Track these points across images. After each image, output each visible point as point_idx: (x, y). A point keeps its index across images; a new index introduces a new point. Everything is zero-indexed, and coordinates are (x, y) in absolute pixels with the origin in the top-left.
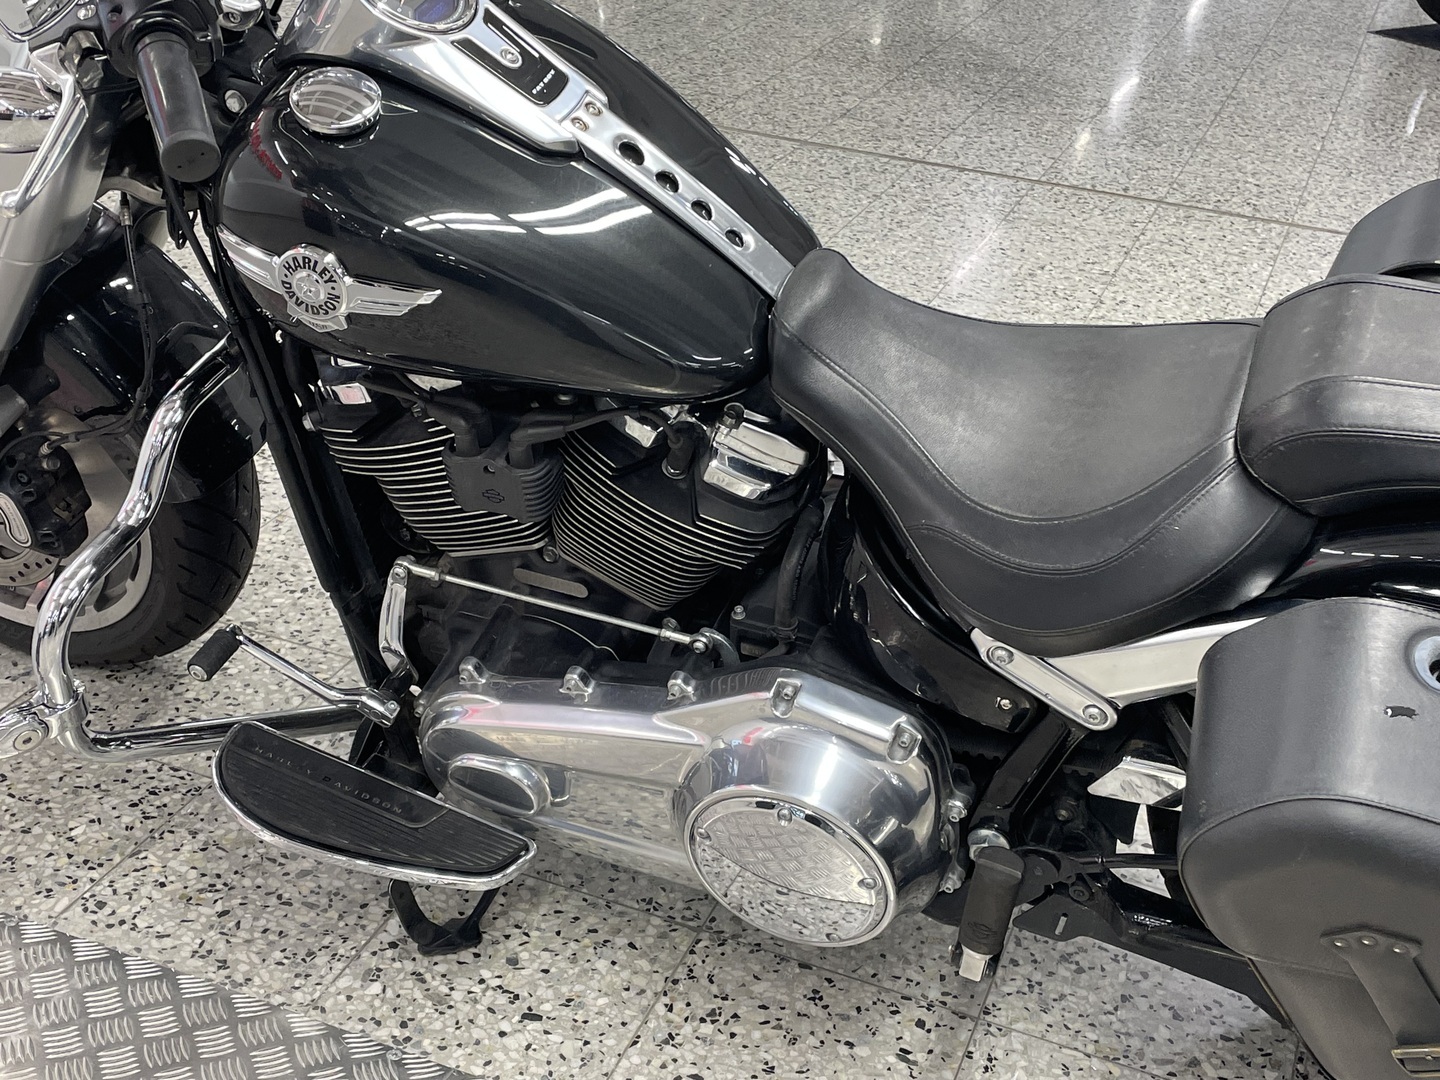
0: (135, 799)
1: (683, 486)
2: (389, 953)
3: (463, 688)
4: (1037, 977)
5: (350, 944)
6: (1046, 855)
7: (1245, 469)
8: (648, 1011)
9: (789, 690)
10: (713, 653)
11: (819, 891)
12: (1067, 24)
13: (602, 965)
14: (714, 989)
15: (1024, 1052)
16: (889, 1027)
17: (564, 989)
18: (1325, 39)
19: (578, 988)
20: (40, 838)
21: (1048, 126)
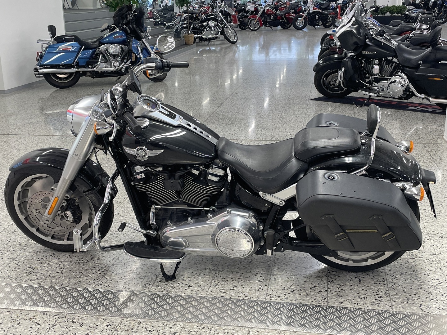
0: (99, 269)
1: (204, 181)
2: (160, 282)
3: (168, 227)
4: (280, 267)
5: (152, 282)
6: (278, 233)
7: (296, 157)
8: (211, 283)
9: (230, 211)
10: (213, 210)
11: (239, 249)
12: (239, 107)
13: (200, 278)
14: (222, 278)
15: (280, 277)
16: (255, 278)
17: (194, 282)
18: (300, 103)
19: (197, 281)
20: (84, 278)
21: (241, 129)
